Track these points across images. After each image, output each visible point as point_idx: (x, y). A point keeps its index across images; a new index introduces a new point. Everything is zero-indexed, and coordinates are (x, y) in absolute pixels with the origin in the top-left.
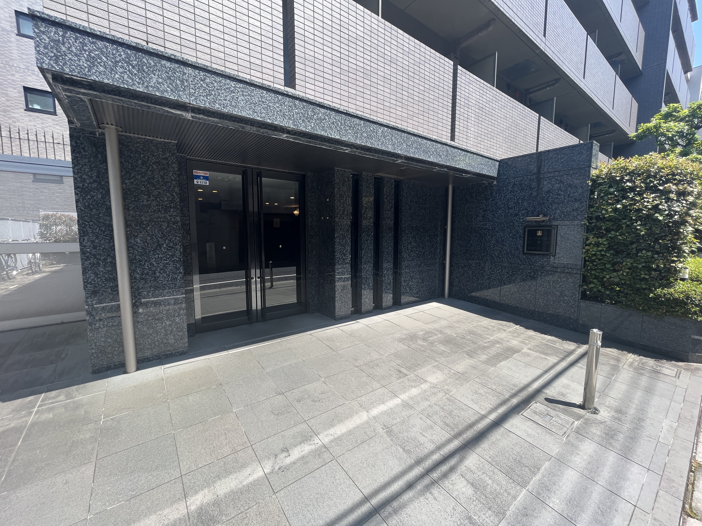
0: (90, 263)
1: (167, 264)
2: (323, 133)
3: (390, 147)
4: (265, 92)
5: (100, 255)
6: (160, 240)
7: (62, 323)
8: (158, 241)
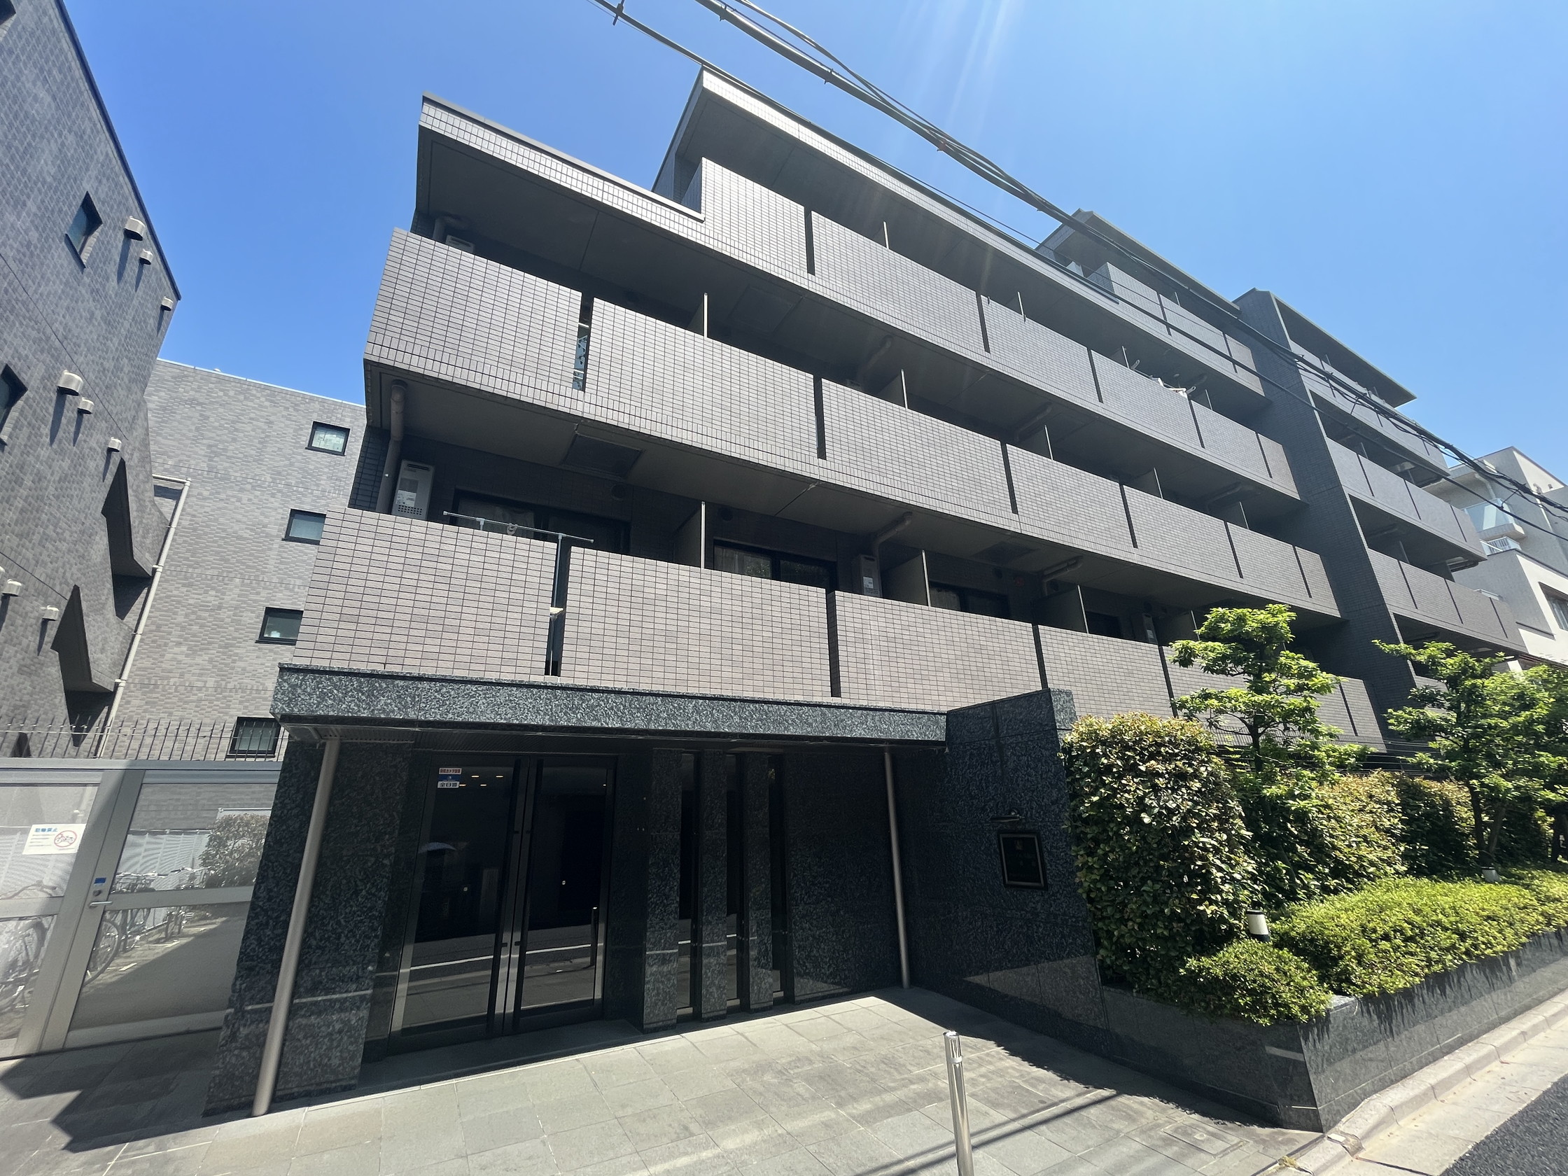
0: (257, 924)
1: (361, 921)
2: (595, 724)
3: (709, 725)
4: (515, 689)
5: (273, 909)
6: (359, 883)
7: (188, 1032)
8: (357, 886)
